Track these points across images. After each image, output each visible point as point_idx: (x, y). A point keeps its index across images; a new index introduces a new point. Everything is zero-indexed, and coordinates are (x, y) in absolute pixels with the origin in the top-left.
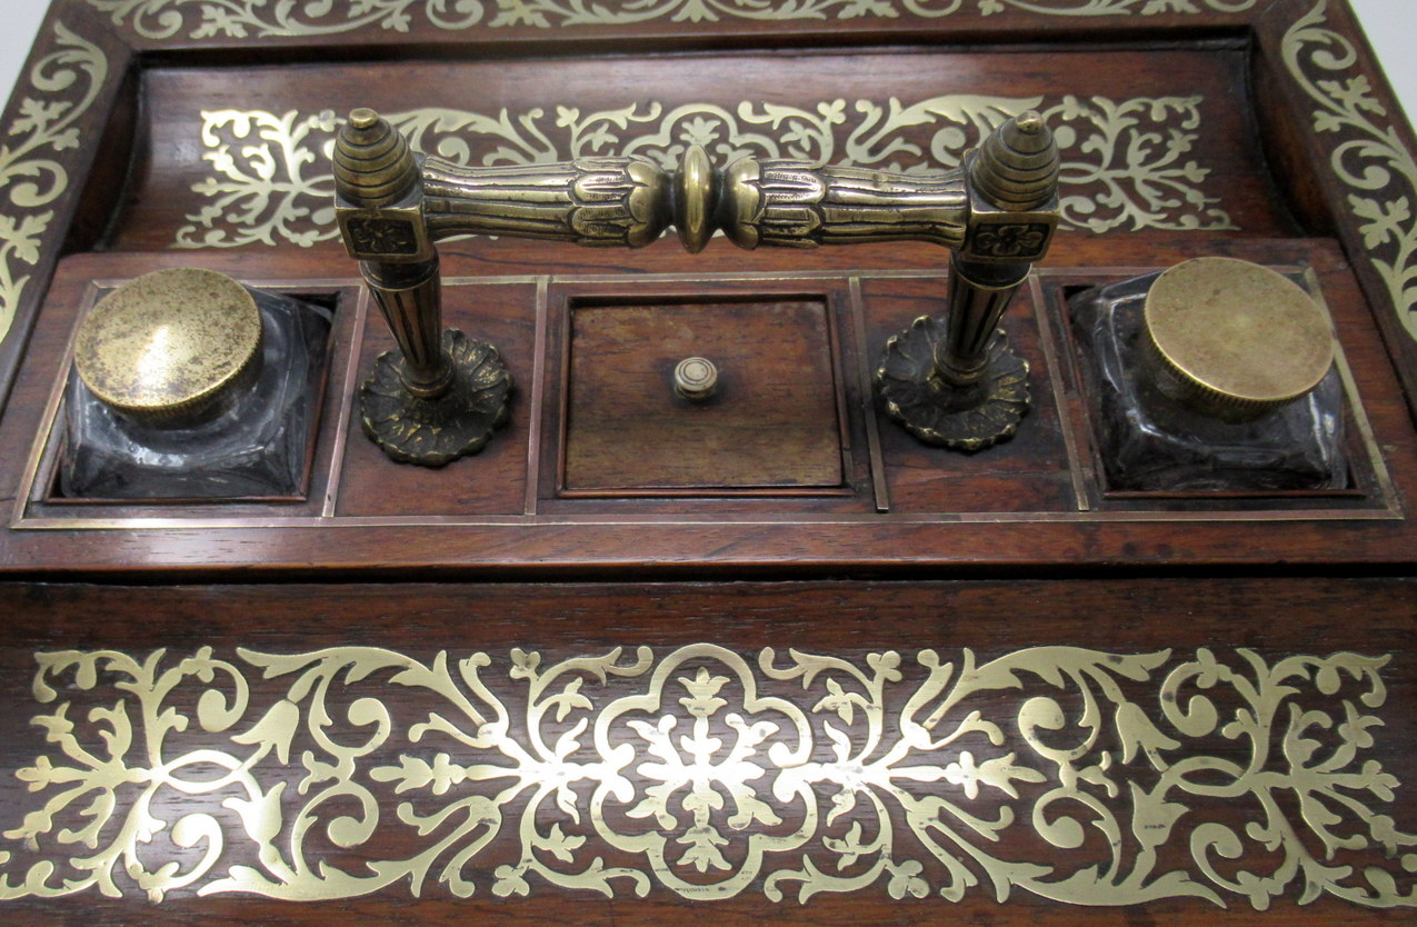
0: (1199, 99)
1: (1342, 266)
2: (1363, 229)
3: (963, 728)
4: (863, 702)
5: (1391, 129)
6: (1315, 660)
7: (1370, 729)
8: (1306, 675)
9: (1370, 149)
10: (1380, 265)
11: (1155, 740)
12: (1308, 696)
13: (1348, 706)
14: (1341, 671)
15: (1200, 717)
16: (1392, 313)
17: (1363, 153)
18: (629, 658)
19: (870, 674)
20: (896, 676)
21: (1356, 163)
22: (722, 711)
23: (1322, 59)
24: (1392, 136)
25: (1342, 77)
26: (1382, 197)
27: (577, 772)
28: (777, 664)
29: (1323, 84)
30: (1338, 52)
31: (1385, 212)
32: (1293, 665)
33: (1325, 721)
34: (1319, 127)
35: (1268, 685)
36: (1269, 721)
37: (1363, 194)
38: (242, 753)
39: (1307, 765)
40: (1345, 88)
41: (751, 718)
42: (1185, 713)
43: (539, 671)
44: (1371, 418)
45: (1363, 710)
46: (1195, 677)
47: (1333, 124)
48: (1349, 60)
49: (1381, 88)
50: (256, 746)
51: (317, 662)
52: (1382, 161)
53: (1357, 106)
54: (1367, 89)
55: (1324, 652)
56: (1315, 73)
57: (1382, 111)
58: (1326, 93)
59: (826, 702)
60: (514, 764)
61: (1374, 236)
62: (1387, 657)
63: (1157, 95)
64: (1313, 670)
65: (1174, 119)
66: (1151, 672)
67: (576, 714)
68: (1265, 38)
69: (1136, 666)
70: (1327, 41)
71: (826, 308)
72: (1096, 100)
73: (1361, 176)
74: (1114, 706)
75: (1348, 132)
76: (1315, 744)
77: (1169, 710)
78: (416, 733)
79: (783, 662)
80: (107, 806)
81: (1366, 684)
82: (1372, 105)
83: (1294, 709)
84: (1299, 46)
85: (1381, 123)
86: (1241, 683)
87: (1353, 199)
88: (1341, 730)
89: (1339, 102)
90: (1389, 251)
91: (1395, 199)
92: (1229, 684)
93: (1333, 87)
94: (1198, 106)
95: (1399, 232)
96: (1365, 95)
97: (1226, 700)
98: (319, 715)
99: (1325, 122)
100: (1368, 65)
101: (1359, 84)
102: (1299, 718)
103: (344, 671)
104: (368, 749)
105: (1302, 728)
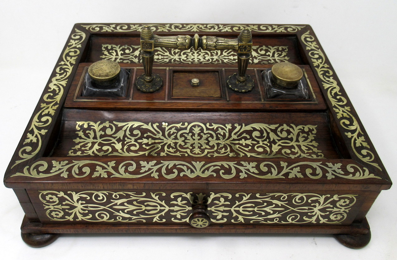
0: (288, 47)
1: (310, 69)
2: (313, 63)
3: (243, 136)
4: (225, 132)
5: (319, 49)
6: (304, 126)
7: (314, 137)
8: (303, 129)
9: (316, 52)
10: (316, 68)
11: (276, 138)
12: (303, 131)
13: (310, 133)
14: (308, 128)
15: (284, 134)
16: (318, 75)
17: (314, 53)
18: (183, 124)
19: (226, 127)
20: (231, 128)
21: (313, 54)
22: (200, 133)
23: (308, 39)
24: (320, 51)
25: (311, 42)
26: (317, 59)
27: (174, 141)
28: (209, 126)
29: (308, 43)
30: (311, 38)
31: (318, 61)
32: (300, 127)
33: (306, 135)
34: (307, 49)
35: (296, 130)
36: (296, 135)
37: (314, 58)
38: (114, 138)
39: (302, 141)
40: (312, 43)
41: (205, 134)
42: (282, 134)
43: (168, 126)
44: (313, 90)
45: (312, 134)
46: (283, 128)
47: (310, 49)
48: (313, 39)
49: (318, 43)
50: (117, 137)
51: (128, 124)
52: (318, 54)
53: (314, 46)
54: (316, 44)
55: (306, 125)
56: (307, 41)
57: (318, 47)
58: (309, 44)
59: (218, 132)
60: (163, 140)
61: (315, 64)
62: (317, 126)
63: (280, 46)
64: (304, 128)
65: (283, 50)
66: (275, 128)
67: (174, 133)
68: (298, 36)
69: (273, 127)
70: (309, 37)
71: (219, 73)
72: (269, 46)
73: (314, 56)
74: (269, 133)
75: (312, 50)
76: (304, 139)
77: (279, 133)
78: (145, 135)
79: (211, 125)
80: (90, 145)
81: (313, 130)
82: (317, 46)
83: (301, 134)
84: (304, 37)
85: (318, 49)
86: (291, 130)
87: (312, 59)
88: (309, 137)
89: (311, 46)
90: (318, 66)
91: (319, 59)
92: (289, 130)
93: (310, 43)
94: (287, 48)
95: (320, 64)
96: (315, 45)
97: (289, 132)
98: (128, 133)
99: (308, 48)
100: (316, 40)
101: (315, 43)
102: (301, 135)
103: (133, 125)
104: (137, 137)
105: (302, 136)
